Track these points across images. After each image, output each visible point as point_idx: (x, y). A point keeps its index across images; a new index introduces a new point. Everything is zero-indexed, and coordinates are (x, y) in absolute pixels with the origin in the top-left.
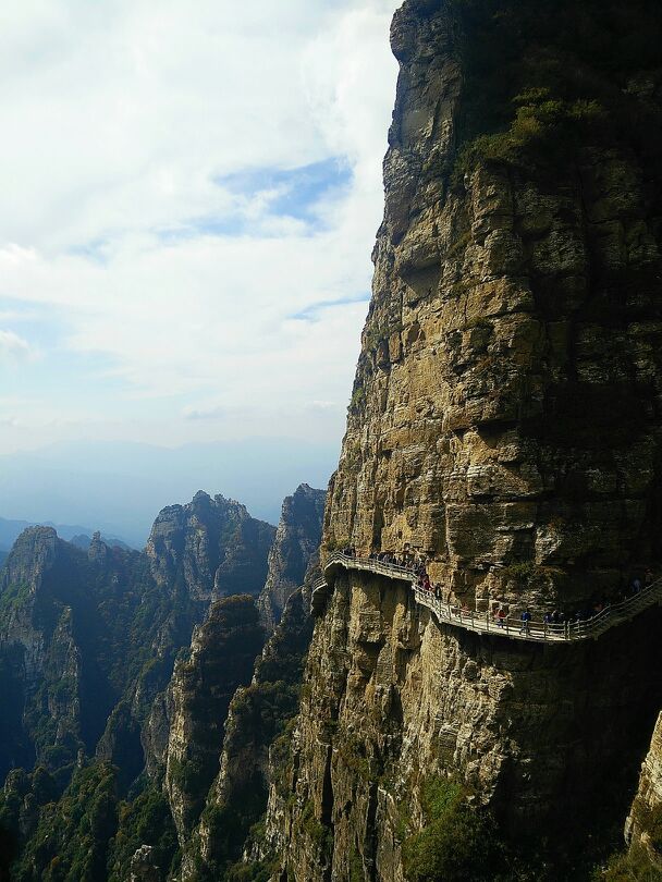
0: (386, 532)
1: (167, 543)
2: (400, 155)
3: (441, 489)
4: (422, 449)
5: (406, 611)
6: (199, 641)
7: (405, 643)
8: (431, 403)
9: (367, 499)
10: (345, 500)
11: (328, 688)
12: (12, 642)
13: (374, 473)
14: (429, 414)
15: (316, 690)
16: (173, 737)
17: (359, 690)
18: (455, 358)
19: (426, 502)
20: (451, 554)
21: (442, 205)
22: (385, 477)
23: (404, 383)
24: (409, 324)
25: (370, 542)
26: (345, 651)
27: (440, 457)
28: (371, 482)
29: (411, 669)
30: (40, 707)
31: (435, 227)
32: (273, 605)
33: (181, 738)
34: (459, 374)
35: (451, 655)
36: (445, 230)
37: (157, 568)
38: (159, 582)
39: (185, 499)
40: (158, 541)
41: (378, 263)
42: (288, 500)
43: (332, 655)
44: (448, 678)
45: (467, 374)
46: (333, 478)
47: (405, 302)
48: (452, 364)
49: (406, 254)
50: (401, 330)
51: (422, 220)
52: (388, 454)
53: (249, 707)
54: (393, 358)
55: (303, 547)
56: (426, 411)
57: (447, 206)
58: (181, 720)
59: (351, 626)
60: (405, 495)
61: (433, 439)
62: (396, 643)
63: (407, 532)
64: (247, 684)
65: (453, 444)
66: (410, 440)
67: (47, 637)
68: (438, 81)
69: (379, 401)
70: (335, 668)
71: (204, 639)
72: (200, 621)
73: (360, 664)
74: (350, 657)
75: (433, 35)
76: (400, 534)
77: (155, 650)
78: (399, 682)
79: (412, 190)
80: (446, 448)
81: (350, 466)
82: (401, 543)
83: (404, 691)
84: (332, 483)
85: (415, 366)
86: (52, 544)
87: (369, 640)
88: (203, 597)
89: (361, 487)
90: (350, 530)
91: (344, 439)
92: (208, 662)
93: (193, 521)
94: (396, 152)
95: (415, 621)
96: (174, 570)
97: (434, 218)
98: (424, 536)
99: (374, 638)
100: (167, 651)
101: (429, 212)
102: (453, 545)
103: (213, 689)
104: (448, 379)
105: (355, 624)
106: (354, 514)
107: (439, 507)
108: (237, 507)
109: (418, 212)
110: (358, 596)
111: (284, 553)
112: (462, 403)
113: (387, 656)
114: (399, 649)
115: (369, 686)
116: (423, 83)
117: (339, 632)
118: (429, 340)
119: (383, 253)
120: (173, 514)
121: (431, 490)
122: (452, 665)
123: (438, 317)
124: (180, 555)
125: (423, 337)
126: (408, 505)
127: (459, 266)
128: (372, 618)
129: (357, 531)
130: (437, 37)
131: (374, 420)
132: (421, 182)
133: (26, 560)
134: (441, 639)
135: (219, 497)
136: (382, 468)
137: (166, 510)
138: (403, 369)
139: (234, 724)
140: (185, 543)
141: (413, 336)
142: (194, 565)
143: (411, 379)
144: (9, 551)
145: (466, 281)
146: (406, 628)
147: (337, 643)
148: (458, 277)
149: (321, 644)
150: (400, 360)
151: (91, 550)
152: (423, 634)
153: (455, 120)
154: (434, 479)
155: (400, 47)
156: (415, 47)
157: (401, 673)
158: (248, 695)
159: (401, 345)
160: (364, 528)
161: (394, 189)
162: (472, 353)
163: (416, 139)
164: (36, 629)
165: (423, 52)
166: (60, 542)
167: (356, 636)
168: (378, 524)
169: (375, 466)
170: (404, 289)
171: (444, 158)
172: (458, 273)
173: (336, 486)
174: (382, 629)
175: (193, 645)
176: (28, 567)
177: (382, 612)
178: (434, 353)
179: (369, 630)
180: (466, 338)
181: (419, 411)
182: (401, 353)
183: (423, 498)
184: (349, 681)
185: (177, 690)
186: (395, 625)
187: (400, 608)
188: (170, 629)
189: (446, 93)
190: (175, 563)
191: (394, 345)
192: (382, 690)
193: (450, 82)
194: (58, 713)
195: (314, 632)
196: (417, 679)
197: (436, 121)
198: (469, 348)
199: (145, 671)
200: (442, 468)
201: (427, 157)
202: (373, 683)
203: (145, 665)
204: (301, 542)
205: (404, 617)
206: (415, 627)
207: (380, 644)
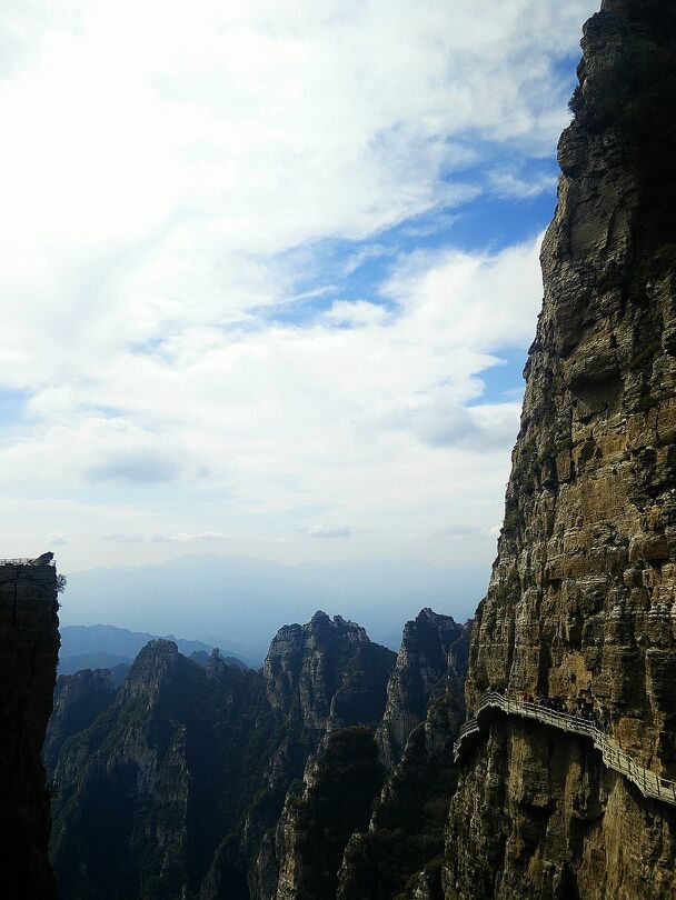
0: (554, 674)
1: (283, 664)
2: (571, 267)
3: (632, 629)
4: (602, 580)
5: (583, 773)
6: (313, 775)
7: (582, 812)
8: (612, 528)
9: (529, 633)
10: (499, 632)
11: (480, 857)
12: (126, 760)
13: (538, 605)
14: (610, 541)
15: (465, 856)
16: (282, 881)
17: (520, 863)
18: (649, 478)
19: (612, 643)
20: (655, 710)
21: (621, 315)
22: (552, 610)
23: (576, 505)
24: (582, 441)
25: (534, 685)
26: (502, 813)
27: (629, 591)
28: (535, 614)
29: (590, 846)
30: (148, 831)
31: (613, 338)
32: (391, 738)
33: (291, 884)
34: (654, 496)
35: (657, 837)
36: (626, 340)
37: (273, 690)
38: (274, 705)
39: (304, 619)
40: (275, 660)
41: (531, 380)
42: (410, 624)
43: (486, 816)
44: (652, 867)
45: (665, 496)
46: (481, 605)
47: (576, 417)
48: (644, 484)
49: (579, 367)
50: (571, 446)
51: (597, 331)
52: (556, 584)
53: (365, 856)
54: (561, 477)
55: (425, 677)
56: (606, 536)
57: (628, 315)
58: (292, 863)
59: (511, 784)
60: (583, 633)
61: (617, 569)
62: (570, 811)
63: (585, 677)
64: (364, 829)
65: (648, 576)
66: (585, 569)
67: (161, 757)
68: (611, 193)
69: (545, 524)
70: (490, 832)
71: (319, 772)
72: (313, 751)
73: (524, 831)
74: (508, 821)
75: (605, 150)
76: (573, 678)
77: (267, 779)
78: (573, 859)
79: (584, 300)
80: (637, 580)
81: (504, 595)
82: (576, 689)
83: (583, 874)
84: (479, 612)
85: (590, 486)
86: (173, 660)
87: (536, 802)
88: (318, 725)
89: (522, 619)
90: (507, 668)
91: (495, 565)
92: (322, 799)
93: (311, 642)
94: (566, 265)
95: (594, 785)
96: (289, 692)
97: (611, 329)
98: (612, 684)
99: (541, 801)
100: (279, 782)
101: (605, 322)
102: (658, 700)
103: (326, 831)
104: (638, 501)
105: (515, 782)
106: (511, 649)
107: (631, 650)
108: (356, 629)
109: (592, 323)
110: (520, 748)
111: (404, 682)
112: (659, 529)
113: (559, 827)
114: (574, 819)
115: (534, 860)
116: (596, 196)
117: (494, 789)
118: (606, 458)
119: (537, 370)
120: (293, 634)
121: (619, 628)
122: (658, 851)
123: (618, 433)
124: (296, 678)
125: (600, 455)
126: (587, 644)
127: (646, 378)
128: (537, 776)
129: (516, 669)
130: (610, 152)
131: (537, 545)
132: (595, 293)
133: (146, 673)
134: (638, 815)
135: (338, 618)
136: (548, 599)
137: (285, 629)
138: (576, 489)
139: (348, 873)
140: (301, 665)
141: (587, 454)
142: (310, 689)
143: (585, 501)
144: (132, 663)
145: (655, 394)
146: (583, 795)
147: (492, 802)
148: (645, 390)
149: (469, 799)
150: (571, 479)
151: (208, 667)
152: (605, 803)
153: (632, 230)
154: (623, 616)
155: (570, 163)
156: (586, 163)
157: (577, 848)
158: (364, 841)
159: (573, 463)
160: (525, 667)
161: (564, 300)
162: (671, 473)
163: (588, 251)
164: (151, 747)
165: (595, 166)
166: (180, 656)
167: (519, 798)
168: (545, 664)
169: (540, 597)
170: (575, 404)
171: (621, 266)
172: (644, 385)
173: (485, 615)
174: (550, 792)
175: (306, 778)
176: (148, 682)
177: (550, 770)
178: (615, 472)
179: (535, 791)
180: (661, 456)
181: (597, 536)
182: (573, 473)
183: (608, 638)
184: (508, 850)
185: (289, 829)
186: (568, 788)
187: (575, 770)
188: (282, 757)
189: (622, 204)
190: (291, 686)
191: (563, 464)
192: (552, 869)
193: (626, 194)
194: (166, 841)
195: (459, 784)
196: (598, 859)
197: (610, 233)
198: (667, 467)
199: (256, 802)
200: (633, 604)
201: (602, 267)
202: (540, 857)
203: (255, 796)
204: (423, 671)
205: (581, 779)
206: (595, 794)
207: (550, 809)
